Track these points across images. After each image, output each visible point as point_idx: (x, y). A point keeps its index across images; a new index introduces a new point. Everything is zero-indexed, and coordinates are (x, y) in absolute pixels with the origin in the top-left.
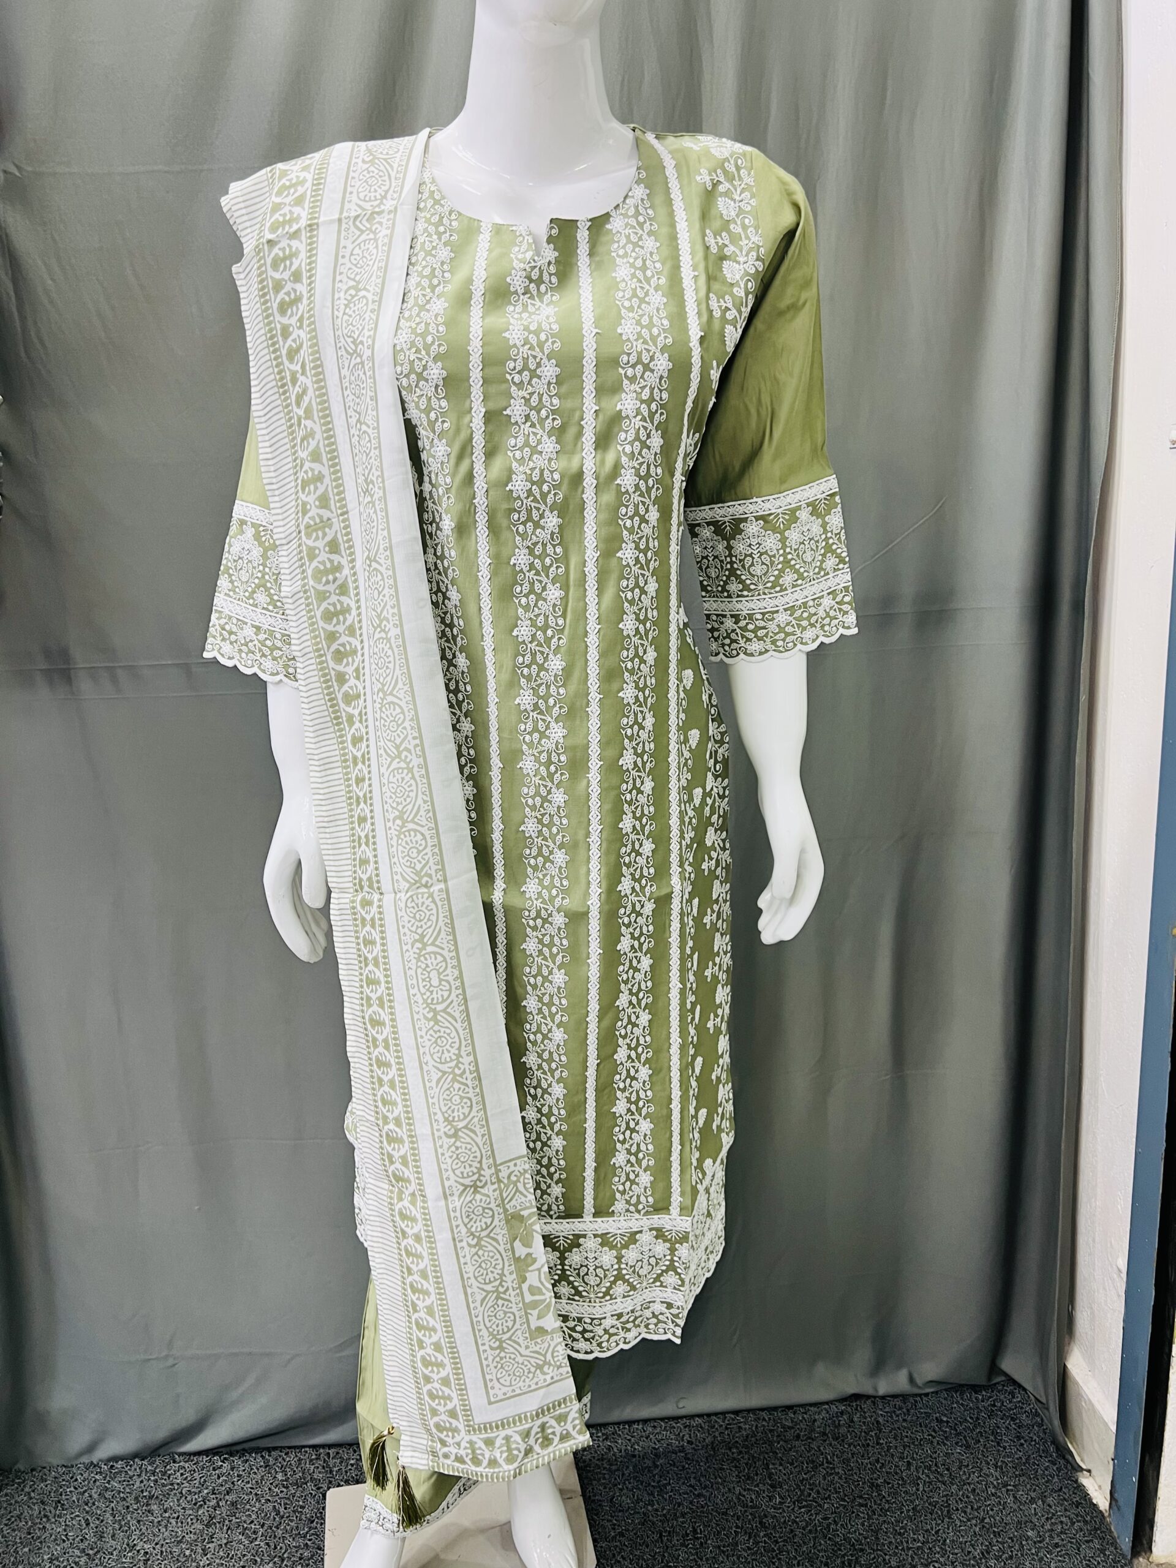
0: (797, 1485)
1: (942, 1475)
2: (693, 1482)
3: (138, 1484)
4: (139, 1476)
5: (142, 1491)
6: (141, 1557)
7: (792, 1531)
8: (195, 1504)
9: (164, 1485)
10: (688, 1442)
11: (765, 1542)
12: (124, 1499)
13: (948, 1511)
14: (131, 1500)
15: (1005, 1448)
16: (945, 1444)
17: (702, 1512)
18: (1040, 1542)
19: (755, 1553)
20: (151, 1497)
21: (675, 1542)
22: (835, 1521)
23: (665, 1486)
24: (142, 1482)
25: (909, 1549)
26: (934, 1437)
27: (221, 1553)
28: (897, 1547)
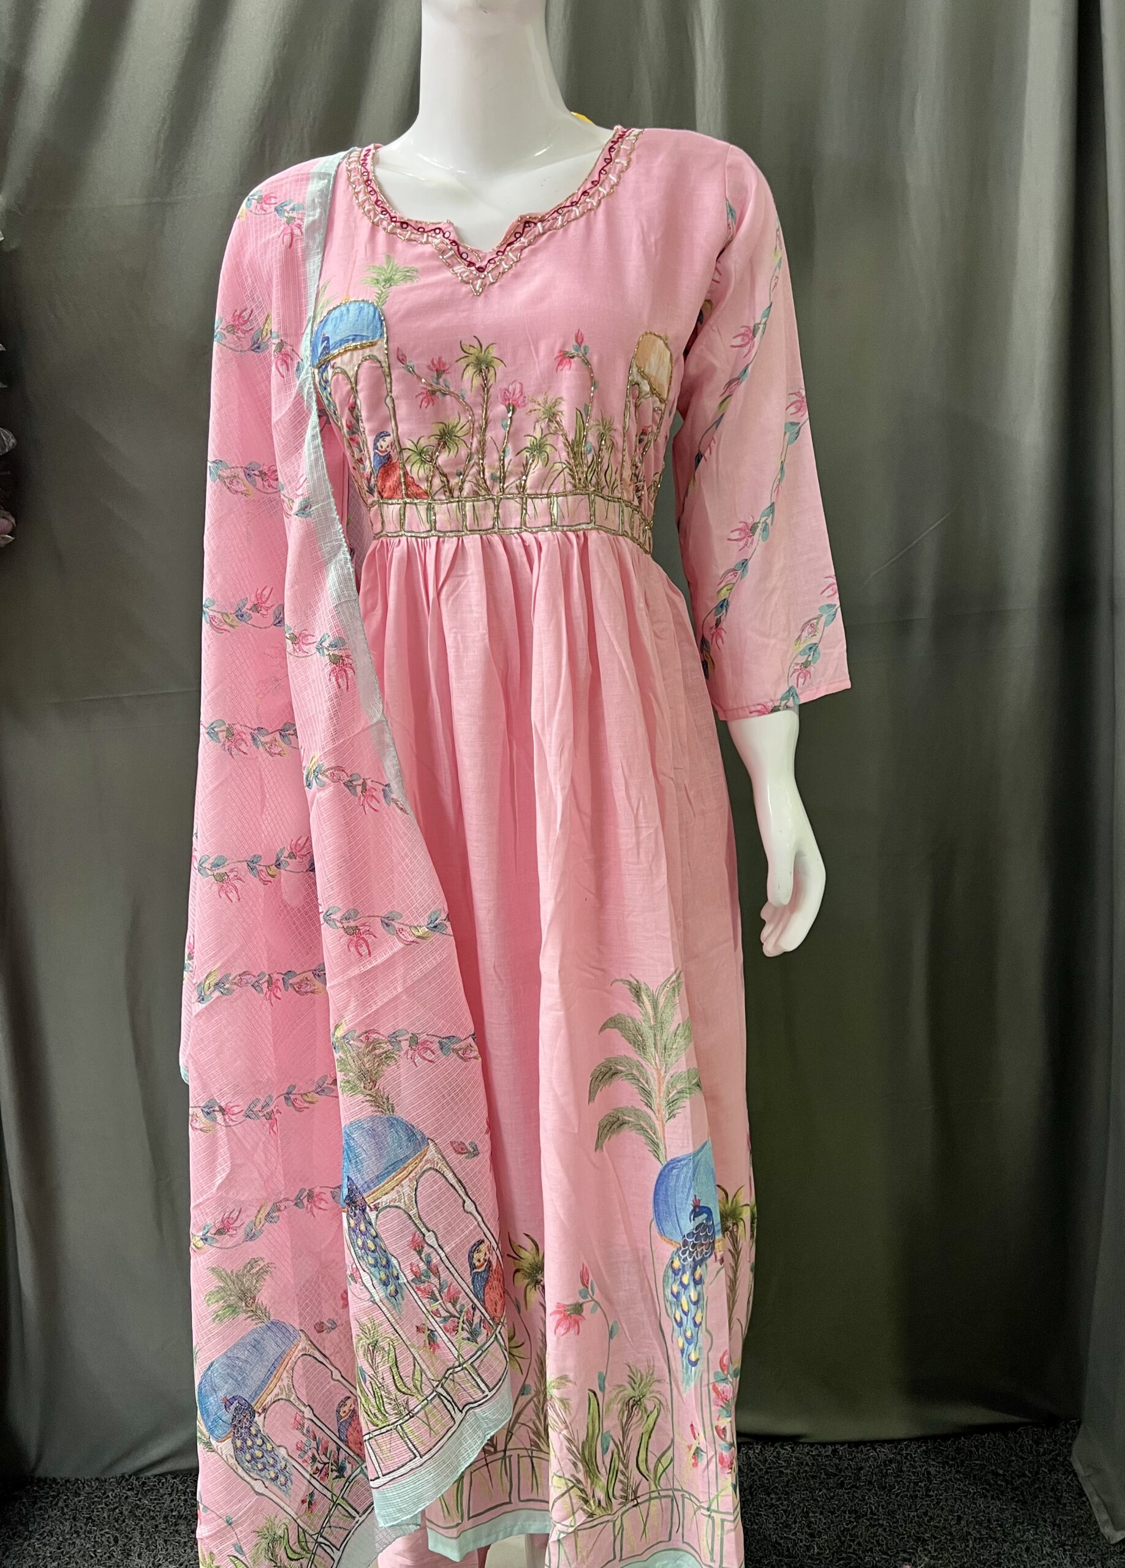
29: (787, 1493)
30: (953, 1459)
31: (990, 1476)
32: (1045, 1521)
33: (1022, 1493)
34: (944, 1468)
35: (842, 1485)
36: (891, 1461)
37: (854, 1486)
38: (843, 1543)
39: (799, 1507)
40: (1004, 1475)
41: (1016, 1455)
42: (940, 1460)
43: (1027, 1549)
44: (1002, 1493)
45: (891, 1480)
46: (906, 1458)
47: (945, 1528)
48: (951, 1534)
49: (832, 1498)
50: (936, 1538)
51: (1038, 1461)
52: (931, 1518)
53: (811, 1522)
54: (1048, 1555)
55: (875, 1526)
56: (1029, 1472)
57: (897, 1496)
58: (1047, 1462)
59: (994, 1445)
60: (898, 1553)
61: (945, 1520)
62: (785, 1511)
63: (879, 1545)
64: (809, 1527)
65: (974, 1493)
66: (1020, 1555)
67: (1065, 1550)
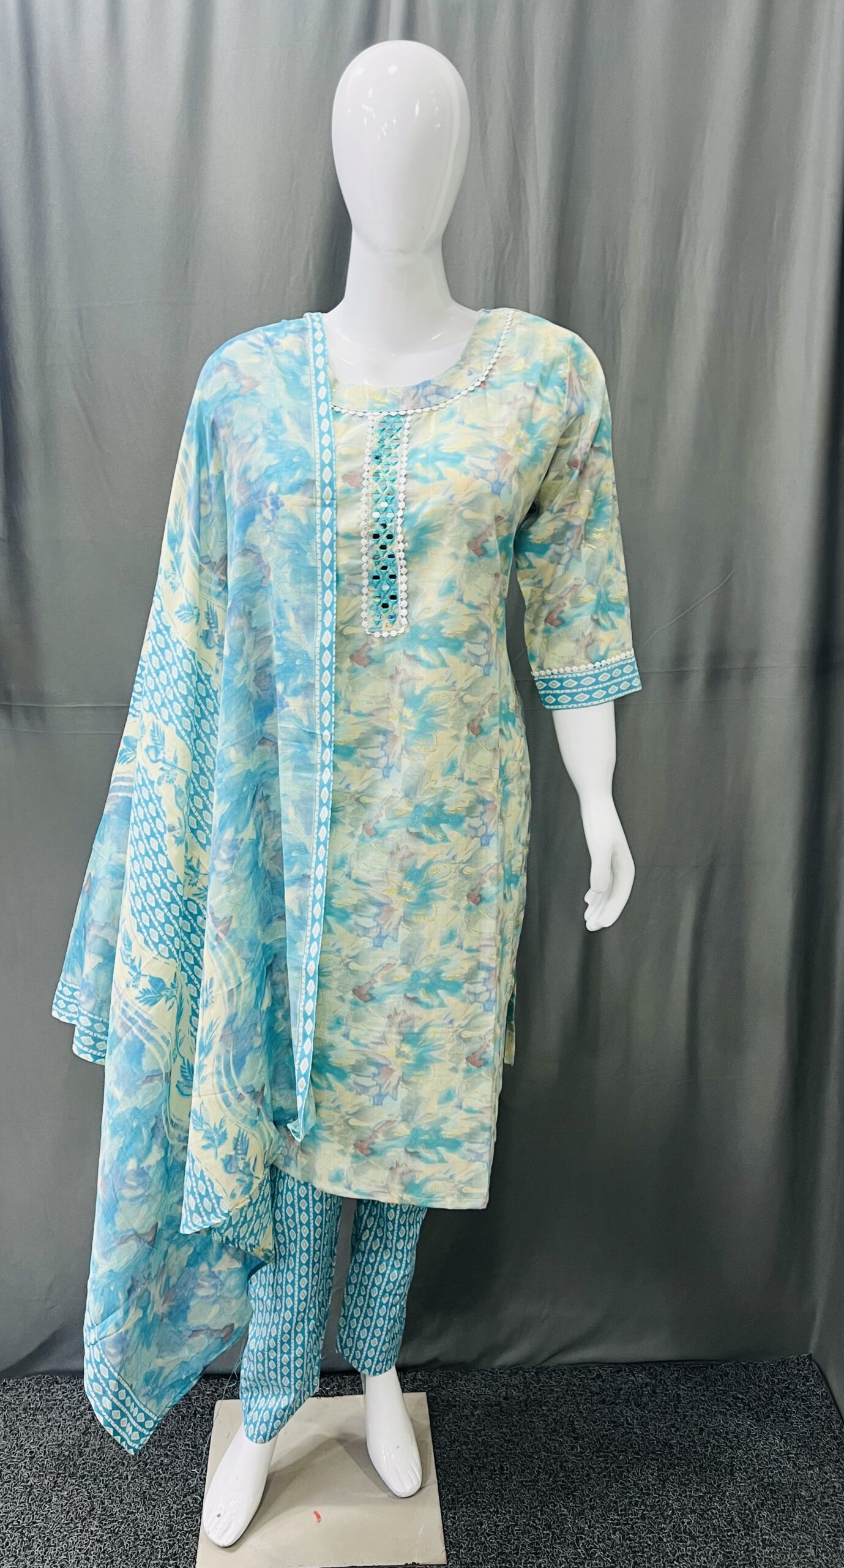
0: (598, 1440)
1: (731, 1442)
2: (504, 1430)
3: (26, 1398)
4: (28, 1392)
5: (30, 1404)
6: (27, 1454)
7: (588, 1475)
8: (74, 1417)
9: (47, 1401)
10: (505, 1398)
11: (563, 1481)
12: (15, 1410)
13: (731, 1470)
14: (20, 1411)
15: (792, 1423)
16: (737, 1417)
17: (510, 1454)
18: (811, 1501)
19: (553, 1489)
20: (37, 1409)
21: (483, 1474)
22: (628, 1470)
23: (480, 1431)
24: (29, 1397)
25: (691, 1496)
26: (728, 1410)
27: (95, 1456)
28: (680, 1495)
29: (557, 1406)
30: (700, 1385)
31: (730, 1400)
32: (775, 1435)
33: (756, 1412)
34: (692, 1391)
35: (603, 1402)
36: (647, 1385)
37: (613, 1403)
38: (601, 1445)
39: (566, 1417)
40: (742, 1399)
41: (755, 1385)
42: (689, 1385)
43: (757, 1456)
44: (739, 1412)
45: (644, 1399)
46: (660, 1382)
47: (689, 1437)
48: (694, 1442)
49: (595, 1410)
50: (680, 1444)
51: (773, 1389)
52: (678, 1430)
53: (576, 1429)
54: (775, 1460)
55: (629, 1433)
56: (766, 1398)
57: (649, 1412)
58: (780, 1390)
59: (737, 1374)
60: (648, 1453)
61: (690, 1431)
62: (554, 1419)
63: (632, 1447)
64: (574, 1432)
65: (716, 1412)
66: (751, 1460)
67: (789, 1458)
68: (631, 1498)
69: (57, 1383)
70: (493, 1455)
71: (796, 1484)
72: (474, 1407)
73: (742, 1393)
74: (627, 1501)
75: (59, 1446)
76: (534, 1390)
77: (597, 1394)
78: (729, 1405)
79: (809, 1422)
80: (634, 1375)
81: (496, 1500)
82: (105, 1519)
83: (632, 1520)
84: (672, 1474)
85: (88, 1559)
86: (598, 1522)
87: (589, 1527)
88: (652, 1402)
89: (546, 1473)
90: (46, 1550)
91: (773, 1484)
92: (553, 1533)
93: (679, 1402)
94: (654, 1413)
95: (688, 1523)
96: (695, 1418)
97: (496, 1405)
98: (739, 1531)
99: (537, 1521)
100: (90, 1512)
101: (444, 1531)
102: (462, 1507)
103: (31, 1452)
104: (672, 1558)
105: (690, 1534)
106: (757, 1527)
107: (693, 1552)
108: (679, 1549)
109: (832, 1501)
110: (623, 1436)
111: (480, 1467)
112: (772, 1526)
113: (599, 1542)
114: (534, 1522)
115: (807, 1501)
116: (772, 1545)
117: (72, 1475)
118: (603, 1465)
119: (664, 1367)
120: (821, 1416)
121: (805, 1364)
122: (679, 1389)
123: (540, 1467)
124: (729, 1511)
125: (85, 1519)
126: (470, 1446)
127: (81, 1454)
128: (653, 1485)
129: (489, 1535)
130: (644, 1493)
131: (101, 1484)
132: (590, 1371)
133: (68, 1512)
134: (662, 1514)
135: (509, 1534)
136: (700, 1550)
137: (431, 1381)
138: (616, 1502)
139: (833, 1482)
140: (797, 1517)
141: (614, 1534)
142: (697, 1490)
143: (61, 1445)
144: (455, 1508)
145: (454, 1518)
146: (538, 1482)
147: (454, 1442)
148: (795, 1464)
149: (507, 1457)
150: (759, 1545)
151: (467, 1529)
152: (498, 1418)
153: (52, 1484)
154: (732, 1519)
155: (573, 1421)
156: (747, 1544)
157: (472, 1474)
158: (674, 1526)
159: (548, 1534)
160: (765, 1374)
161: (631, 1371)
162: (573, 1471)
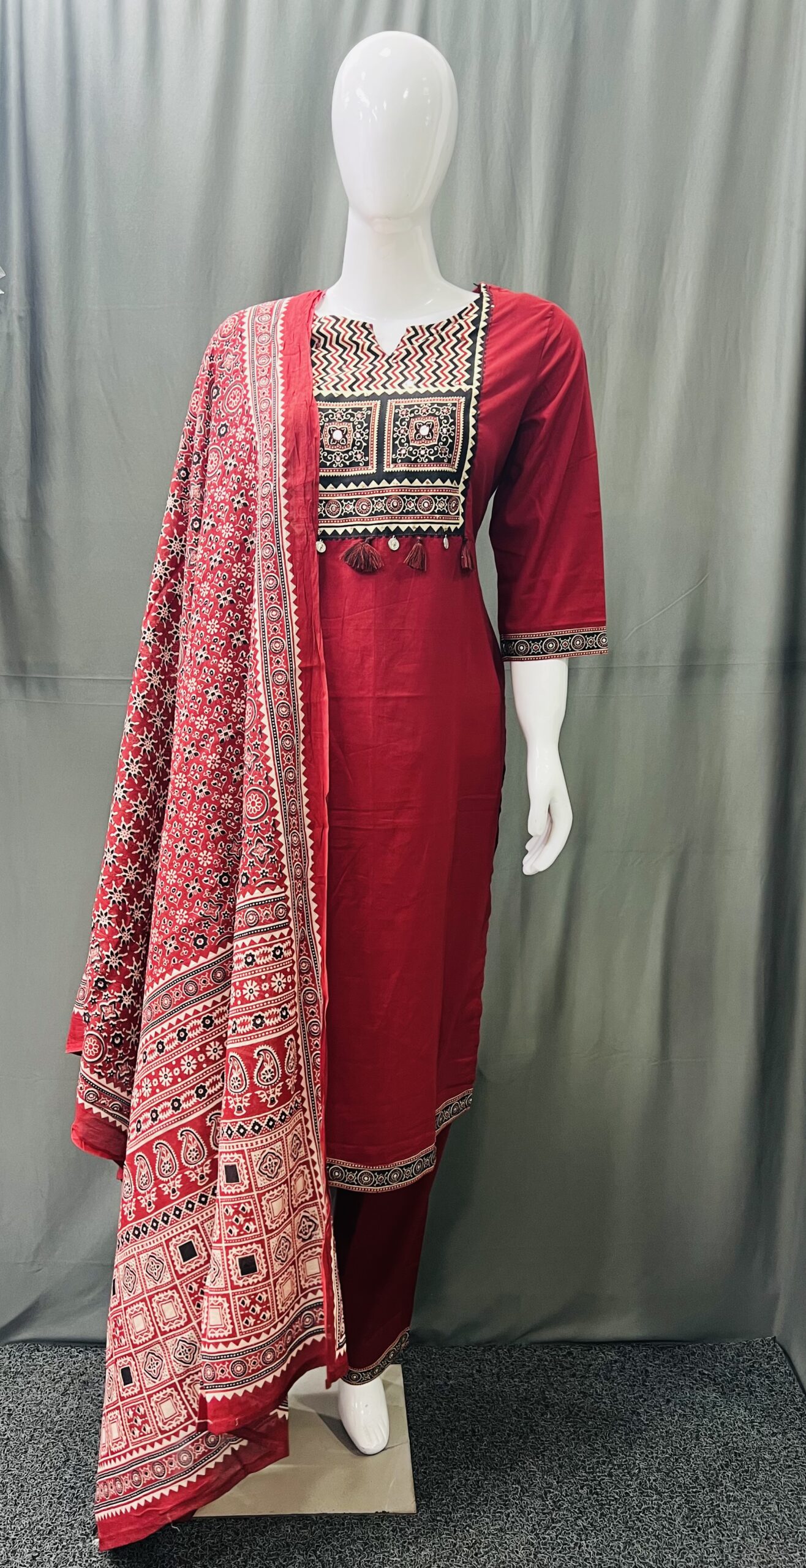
68: (599, 1458)
69: (38, 1351)
70: (465, 1419)
71: (760, 1448)
72: (447, 1377)
73: (708, 1370)
74: (595, 1460)
75: (38, 1404)
76: (507, 1364)
77: (568, 1368)
78: (696, 1380)
79: (773, 1395)
80: (603, 1353)
81: (467, 1458)
82: (80, 1469)
83: (599, 1477)
84: (639, 1438)
85: (61, 1503)
86: (566, 1478)
87: (558, 1482)
88: (621, 1376)
89: (517, 1435)
90: (20, 1495)
91: (737, 1448)
92: (522, 1487)
93: (647, 1377)
94: (623, 1385)
95: (654, 1480)
96: (663, 1390)
97: (469, 1376)
98: (704, 1488)
99: (506, 1476)
100: (65, 1462)
101: (415, 1484)
102: (433, 1463)
103: (10, 1410)
104: (638, 1510)
105: (656, 1490)
106: (722, 1485)
107: (659, 1505)
108: (645, 1502)
109: (795, 1463)
110: (592, 1404)
111: (451, 1430)
112: (736, 1484)
113: (567, 1495)
114: (503, 1477)
115: (770, 1463)
116: (735, 1500)
117: (48, 1430)
118: (572, 1430)
119: (633, 1347)
120: (785, 1391)
121: (769, 1345)
122: (648, 1365)
123: (510, 1430)
124: (694, 1471)
125: (59, 1468)
126: (443, 1411)
127: (58, 1412)
128: (620, 1447)
129: (458, 1488)
130: (611, 1454)
131: (78, 1439)
132: (561, 1349)
133: (43, 1463)
134: (628, 1473)
135: (479, 1487)
136: (665, 1503)
137: (406, 1355)
138: (584, 1462)
139: (796, 1447)
140: (760, 1476)
141: (582, 1488)
142: (663, 1452)
143: (40, 1403)
144: (426, 1465)
145: (425, 1473)
146: (508, 1442)
147: (427, 1407)
148: (759, 1431)
149: (478, 1421)
150: (723, 1501)
151: (437, 1483)
152: (471, 1388)
153: (29, 1438)
154: (697, 1478)
155: (544, 1392)
156: (712, 1499)
157: (444, 1435)
158: (640, 1483)
159: (517, 1488)
160: (731, 1353)
161: (601, 1350)
162: (543, 1434)
